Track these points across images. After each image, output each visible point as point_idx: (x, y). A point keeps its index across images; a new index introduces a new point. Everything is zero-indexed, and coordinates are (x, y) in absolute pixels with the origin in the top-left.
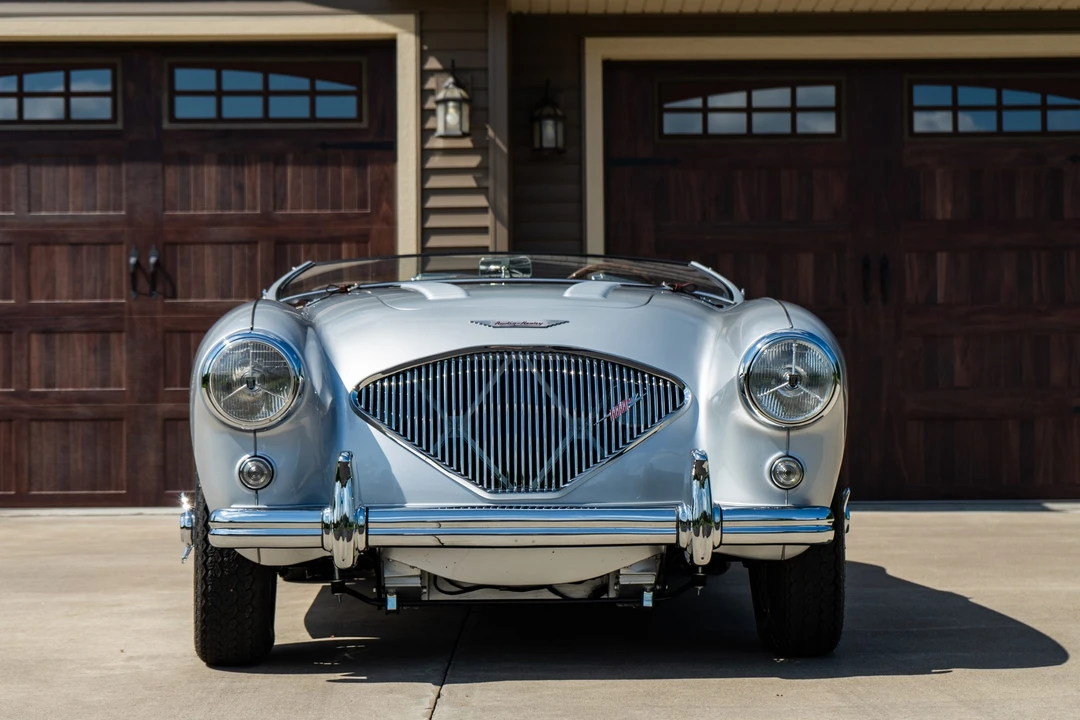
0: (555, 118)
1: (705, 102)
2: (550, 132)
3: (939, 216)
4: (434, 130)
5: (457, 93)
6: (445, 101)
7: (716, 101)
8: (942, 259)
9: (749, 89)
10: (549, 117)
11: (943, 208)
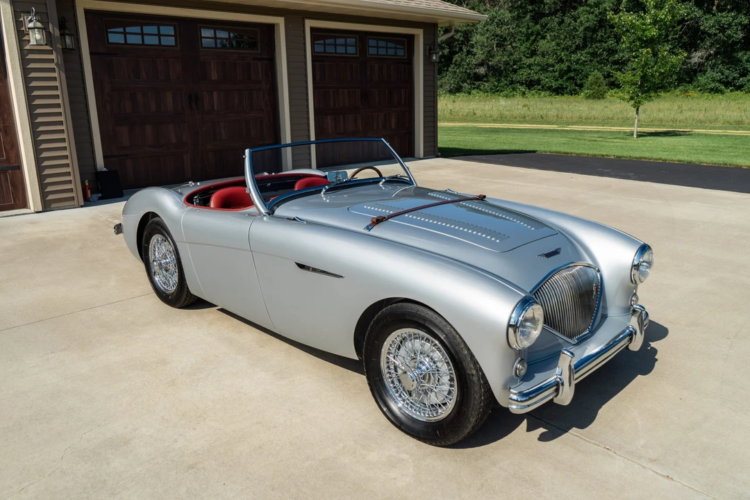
0: (70, 35)
1: (125, 30)
2: (68, 40)
3: (213, 78)
4: (29, 41)
5: (39, 25)
6: (34, 28)
7: (128, 29)
8: (215, 94)
9: (142, 26)
10: (67, 34)
11: (214, 76)
